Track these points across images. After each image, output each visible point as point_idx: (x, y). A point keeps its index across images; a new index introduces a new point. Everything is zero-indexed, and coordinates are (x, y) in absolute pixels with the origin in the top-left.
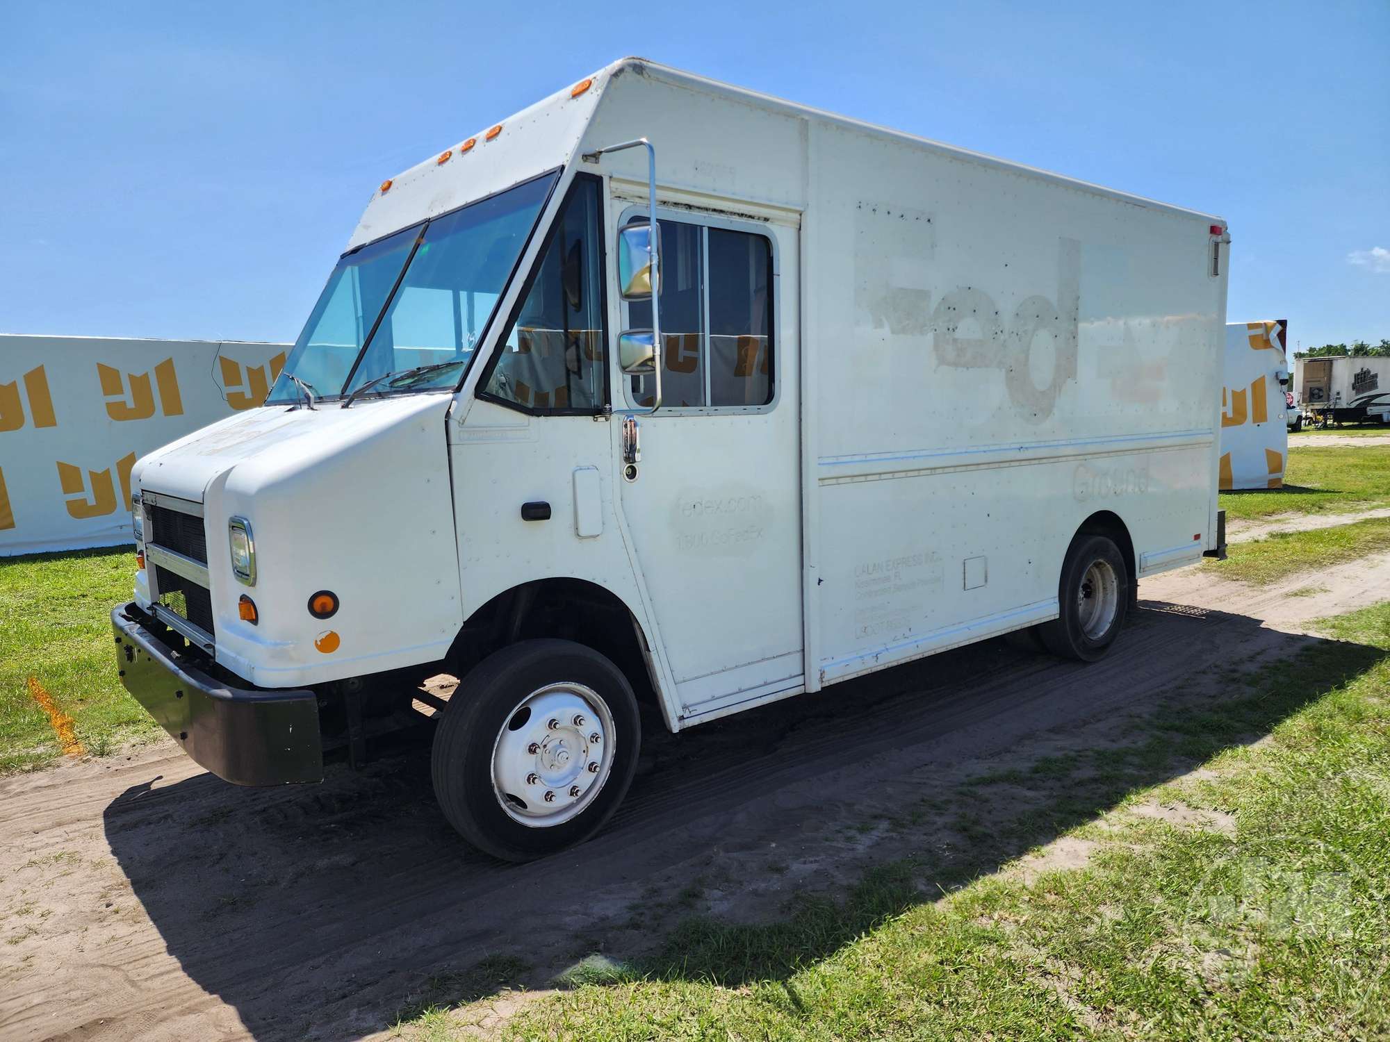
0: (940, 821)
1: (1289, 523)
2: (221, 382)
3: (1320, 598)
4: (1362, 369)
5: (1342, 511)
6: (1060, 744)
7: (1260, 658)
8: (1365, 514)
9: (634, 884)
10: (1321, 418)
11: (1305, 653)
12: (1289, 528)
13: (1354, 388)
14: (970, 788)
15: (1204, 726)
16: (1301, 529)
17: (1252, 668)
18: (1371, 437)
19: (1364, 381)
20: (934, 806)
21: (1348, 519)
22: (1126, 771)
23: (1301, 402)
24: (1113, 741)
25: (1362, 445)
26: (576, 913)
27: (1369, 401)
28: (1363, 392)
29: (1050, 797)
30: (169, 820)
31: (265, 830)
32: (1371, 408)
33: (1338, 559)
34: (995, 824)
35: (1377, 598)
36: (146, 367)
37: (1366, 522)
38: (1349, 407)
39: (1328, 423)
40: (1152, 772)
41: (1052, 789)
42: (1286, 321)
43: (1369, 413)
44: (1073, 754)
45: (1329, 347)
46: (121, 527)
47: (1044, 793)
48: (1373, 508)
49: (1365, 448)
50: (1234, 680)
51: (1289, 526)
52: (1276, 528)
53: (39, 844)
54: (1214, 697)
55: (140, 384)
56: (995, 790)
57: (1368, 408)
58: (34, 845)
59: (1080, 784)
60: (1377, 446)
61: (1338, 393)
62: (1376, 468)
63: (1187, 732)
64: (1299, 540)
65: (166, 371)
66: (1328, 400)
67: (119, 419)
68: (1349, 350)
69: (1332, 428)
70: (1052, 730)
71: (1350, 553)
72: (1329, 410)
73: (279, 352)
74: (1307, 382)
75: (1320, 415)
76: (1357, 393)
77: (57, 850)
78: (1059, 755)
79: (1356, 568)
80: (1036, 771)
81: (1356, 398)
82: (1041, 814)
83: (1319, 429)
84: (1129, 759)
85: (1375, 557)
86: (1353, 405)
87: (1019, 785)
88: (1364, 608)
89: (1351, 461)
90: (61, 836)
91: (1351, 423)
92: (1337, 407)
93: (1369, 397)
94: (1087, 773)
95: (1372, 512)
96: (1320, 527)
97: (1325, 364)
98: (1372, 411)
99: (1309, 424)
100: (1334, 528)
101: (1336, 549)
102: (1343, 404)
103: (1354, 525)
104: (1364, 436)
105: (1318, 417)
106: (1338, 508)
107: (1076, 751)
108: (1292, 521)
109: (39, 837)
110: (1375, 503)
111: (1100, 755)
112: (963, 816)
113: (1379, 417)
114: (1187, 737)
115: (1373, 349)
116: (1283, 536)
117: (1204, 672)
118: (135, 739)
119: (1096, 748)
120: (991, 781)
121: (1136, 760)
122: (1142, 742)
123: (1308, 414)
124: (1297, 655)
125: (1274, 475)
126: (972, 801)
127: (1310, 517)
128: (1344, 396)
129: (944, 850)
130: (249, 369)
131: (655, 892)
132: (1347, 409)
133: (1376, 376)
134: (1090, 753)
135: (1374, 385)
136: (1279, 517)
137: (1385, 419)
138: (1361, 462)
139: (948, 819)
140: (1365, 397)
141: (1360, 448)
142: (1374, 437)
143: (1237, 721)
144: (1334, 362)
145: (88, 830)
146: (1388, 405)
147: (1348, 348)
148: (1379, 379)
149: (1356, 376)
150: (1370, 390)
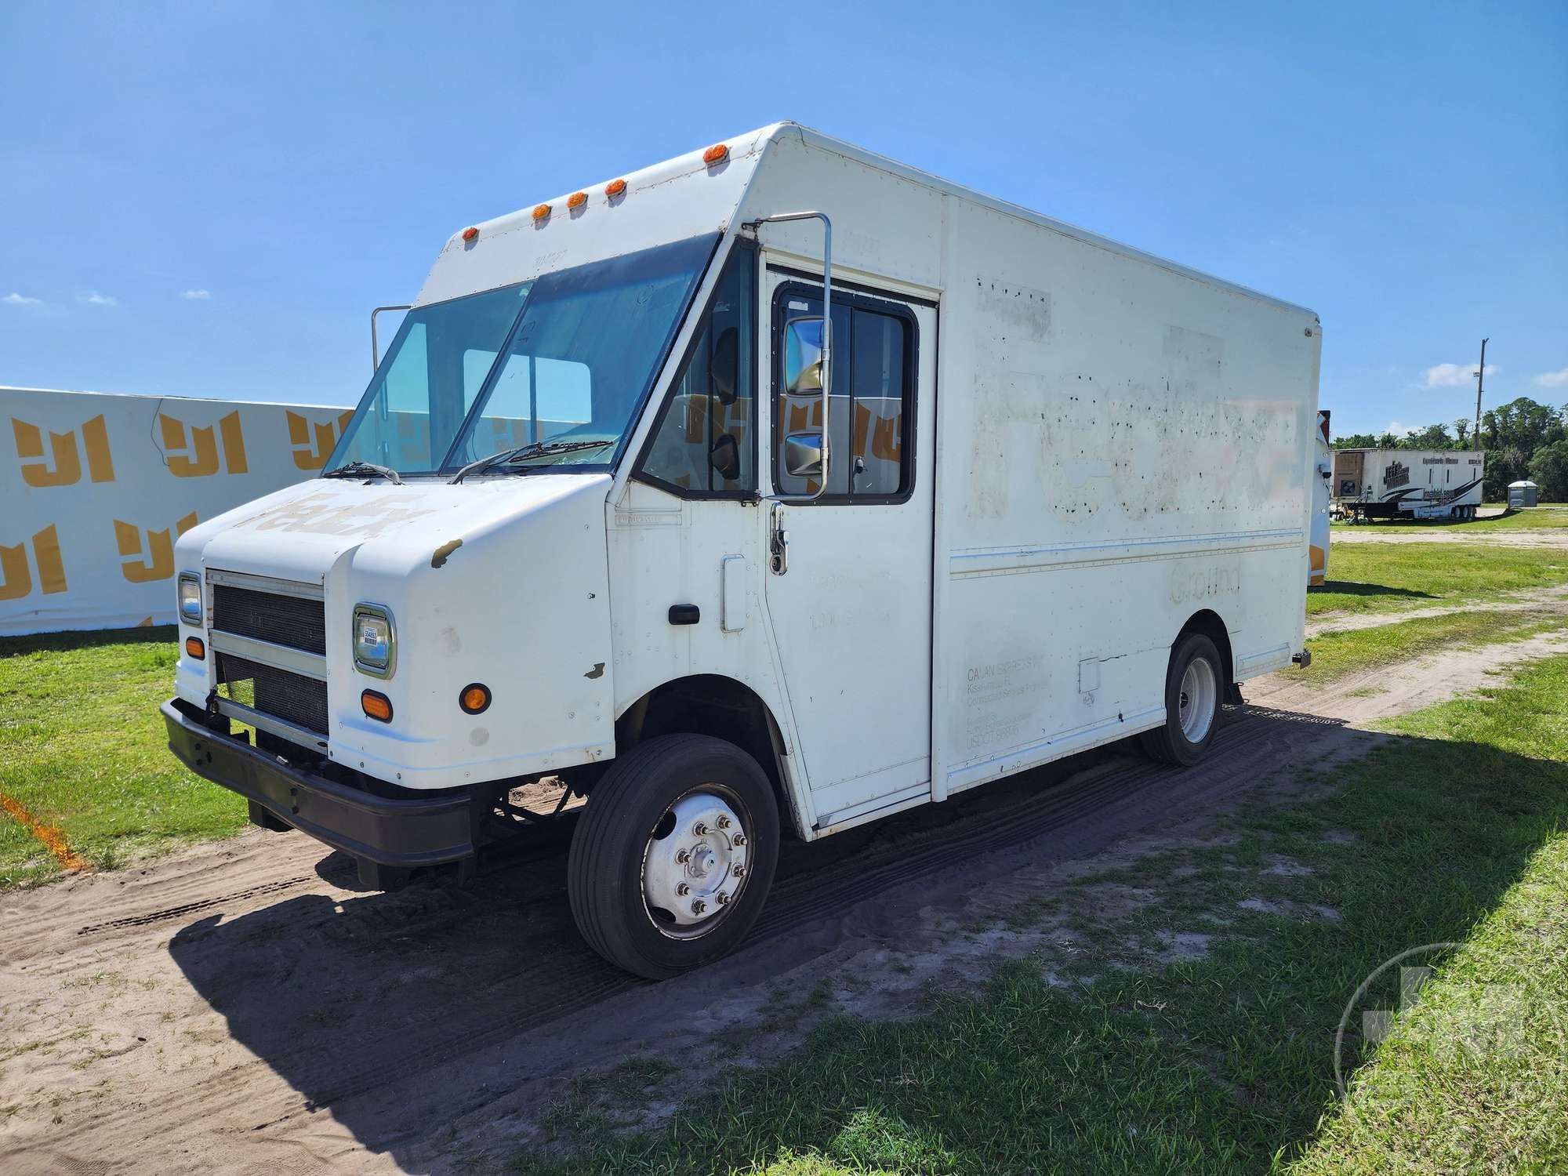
0: (1055, 921)
1: (1337, 622)
2: (162, 444)
3: (1379, 698)
4: (1394, 462)
5: (1387, 611)
6: (1154, 844)
7: (1332, 758)
8: (1410, 613)
9: (758, 987)
10: (1351, 513)
11: (1375, 752)
12: (1338, 627)
13: (1385, 482)
14: (1076, 887)
15: (1291, 825)
16: (1350, 628)
17: (1326, 767)
18: (1404, 533)
19: (1395, 475)
20: (1045, 905)
21: (1394, 619)
22: (1226, 868)
23: (1332, 496)
24: (1206, 840)
25: (1397, 542)
26: (704, 1018)
27: (1400, 497)
28: (1395, 486)
29: (1158, 894)
30: (213, 937)
31: (328, 944)
32: (1403, 503)
33: (1394, 658)
34: (1111, 921)
35: (1435, 698)
36: (72, 424)
37: (1414, 621)
38: (1380, 501)
39: (1359, 518)
40: (1251, 869)
41: (1157, 886)
42: (1329, 412)
43: (1400, 508)
44: (1168, 853)
45: (1357, 437)
46: (36, 612)
47: (1152, 891)
49: (1399, 545)
50: (1310, 779)
51: (1339, 625)
52: (1325, 627)
53: (69, 965)
54: (1295, 796)
55: (64, 444)
56: (1101, 889)
57: (1399, 504)
58: (62, 967)
59: (1185, 881)
60: (1412, 544)
61: (1370, 487)
62: (1414, 566)
63: (1276, 831)
64: (1351, 639)
65: (95, 429)
66: (1360, 494)
67: (36, 485)
68: (1377, 442)
69: (1363, 523)
70: (1143, 830)
71: (1403, 652)
72: (1360, 505)
73: (231, 411)
74: (1340, 474)
75: (1351, 509)
76: (1389, 487)
77: (93, 971)
78: (1155, 854)
79: (1409, 668)
80: (1137, 870)
81: (1388, 492)
82: (1152, 910)
83: (1351, 525)
84: (1224, 856)
85: (1428, 658)
86: (1385, 500)
87: (1124, 883)
88: (1424, 708)
89: (1388, 558)
90: (91, 956)
91: (1382, 519)
92: (1369, 502)
93: (1400, 491)
94: (1189, 871)
95: (1417, 612)
96: (1368, 626)
97: (1357, 456)
98: (1403, 506)
99: (1340, 519)
100: (1382, 627)
101: (1390, 649)
102: (1375, 499)
103: (1403, 624)
104: (1396, 532)
105: (1349, 511)
106: (1383, 607)
107: (1172, 851)
108: (1339, 620)
109: (66, 958)
110: (1418, 604)
111: (1196, 853)
112: (1077, 914)
113: (1410, 513)
114: (1276, 835)
115: (1400, 441)
116: (1334, 635)
117: (1280, 772)
118: (143, 852)
119: (1191, 847)
120: (1097, 880)
121: (1231, 857)
122: (1234, 841)
123: (1339, 508)
124: (1367, 755)
125: (1318, 571)
126: (1082, 900)
127: (1357, 616)
128: (1375, 490)
129: (1066, 947)
130: (194, 430)
131: (781, 995)
132: (1378, 504)
133: (1407, 469)
134: (1186, 852)
135: (1405, 479)
136: (1326, 616)
137: (1416, 515)
138: (1398, 560)
139: (1064, 918)
140: (1397, 492)
141: (1395, 545)
142: (1407, 533)
143: (1323, 819)
144: (1366, 455)
145: (123, 948)
146: (1420, 500)
147: (1375, 439)
148: (1410, 474)
149: (1388, 470)
150: (1401, 485)
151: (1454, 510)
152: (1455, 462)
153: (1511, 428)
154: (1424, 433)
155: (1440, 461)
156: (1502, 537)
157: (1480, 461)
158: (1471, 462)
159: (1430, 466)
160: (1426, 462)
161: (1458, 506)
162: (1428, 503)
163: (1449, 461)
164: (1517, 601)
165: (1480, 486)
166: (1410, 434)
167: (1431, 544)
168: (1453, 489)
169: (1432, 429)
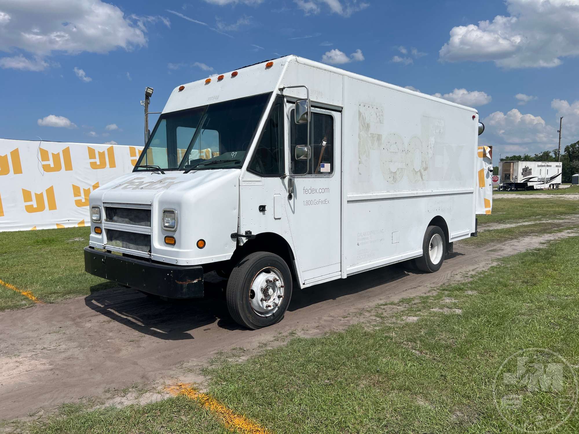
3: (499, 252)
4: (526, 167)
8: (520, 224)
11: (491, 268)
12: (491, 229)
13: (522, 174)
14: (379, 306)
15: (456, 289)
16: (496, 229)
17: (473, 273)
19: (526, 171)
20: (368, 311)
21: (513, 225)
22: (429, 301)
24: (426, 294)
25: (524, 198)
27: (528, 180)
28: (526, 176)
29: (405, 308)
32: (529, 183)
33: (508, 239)
35: (519, 251)
37: (520, 226)
38: (520, 182)
39: (512, 189)
40: (438, 301)
41: (405, 306)
43: (528, 185)
44: (412, 297)
45: (514, 156)
47: (403, 307)
48: (524, 222)
49: (526, 199)
50: (466, 276)
54: (460, 281)
57: (528, 183)
59: (415, 304)
60: (530, 199)
61: (516, 176)
62: (528, 207)
63: (450, 291)
64: (495, 232)
66: (512, 179)
68: (522, 158)
69: (514, 191)
71: (512, 237)
72: (513, 183)
74: (504, 171)
76: (524, 177)
81: (523, 179)
83: (509, 191)
84: (431, 298)
86: (522, 182)
87: (395, 305)
89: (519, 204)
91: (521, 189)
92: (516, 182)
93: (528, 178)
96: (502, 228)
97: (510, 164)
98: (530, 184)
101: (507, 236)
102: (518, 181)
103: (515, 227)
104: (525, 194)
106: (511, 221)
110: (525, 220)
111: (421, 297)
113: (532, 187)
115: (531, 158)
116: (489, 231)
117: (457, 275)
125: (487, 208)
128: (519, 177)
133: (531, 169)
135: (530, 173)
137: (535, 188)
138: (523, 204)
142: (530, 195)
143: (466, 287)
144: (515, 163)
146: (536, 182)
147: (522, 157)
148: (532, 171)
149: (523, 169)
150: (529, 175)
151: (550, 186)
152: (550, 166)
153: (576, 152)
154: (541, 155)
155: (544, 166)
156: (567, 196)
157: (560, 166)
158: (557, 166)
159: (540, 168)
160: (539, 166)
161: (552, 184)
162: (540, 183)
163: (548, 166)
164: (563, 219)
165: (560, 176)
166: (535, 155)
167: (538, 198)
168: (550, 177)
169: (544, 153)
